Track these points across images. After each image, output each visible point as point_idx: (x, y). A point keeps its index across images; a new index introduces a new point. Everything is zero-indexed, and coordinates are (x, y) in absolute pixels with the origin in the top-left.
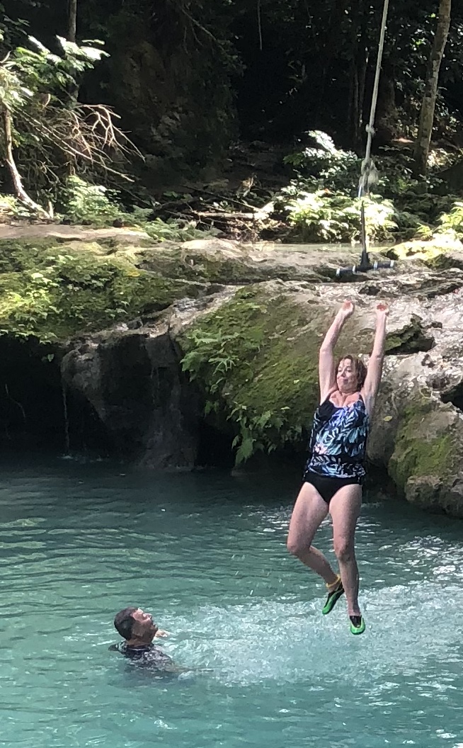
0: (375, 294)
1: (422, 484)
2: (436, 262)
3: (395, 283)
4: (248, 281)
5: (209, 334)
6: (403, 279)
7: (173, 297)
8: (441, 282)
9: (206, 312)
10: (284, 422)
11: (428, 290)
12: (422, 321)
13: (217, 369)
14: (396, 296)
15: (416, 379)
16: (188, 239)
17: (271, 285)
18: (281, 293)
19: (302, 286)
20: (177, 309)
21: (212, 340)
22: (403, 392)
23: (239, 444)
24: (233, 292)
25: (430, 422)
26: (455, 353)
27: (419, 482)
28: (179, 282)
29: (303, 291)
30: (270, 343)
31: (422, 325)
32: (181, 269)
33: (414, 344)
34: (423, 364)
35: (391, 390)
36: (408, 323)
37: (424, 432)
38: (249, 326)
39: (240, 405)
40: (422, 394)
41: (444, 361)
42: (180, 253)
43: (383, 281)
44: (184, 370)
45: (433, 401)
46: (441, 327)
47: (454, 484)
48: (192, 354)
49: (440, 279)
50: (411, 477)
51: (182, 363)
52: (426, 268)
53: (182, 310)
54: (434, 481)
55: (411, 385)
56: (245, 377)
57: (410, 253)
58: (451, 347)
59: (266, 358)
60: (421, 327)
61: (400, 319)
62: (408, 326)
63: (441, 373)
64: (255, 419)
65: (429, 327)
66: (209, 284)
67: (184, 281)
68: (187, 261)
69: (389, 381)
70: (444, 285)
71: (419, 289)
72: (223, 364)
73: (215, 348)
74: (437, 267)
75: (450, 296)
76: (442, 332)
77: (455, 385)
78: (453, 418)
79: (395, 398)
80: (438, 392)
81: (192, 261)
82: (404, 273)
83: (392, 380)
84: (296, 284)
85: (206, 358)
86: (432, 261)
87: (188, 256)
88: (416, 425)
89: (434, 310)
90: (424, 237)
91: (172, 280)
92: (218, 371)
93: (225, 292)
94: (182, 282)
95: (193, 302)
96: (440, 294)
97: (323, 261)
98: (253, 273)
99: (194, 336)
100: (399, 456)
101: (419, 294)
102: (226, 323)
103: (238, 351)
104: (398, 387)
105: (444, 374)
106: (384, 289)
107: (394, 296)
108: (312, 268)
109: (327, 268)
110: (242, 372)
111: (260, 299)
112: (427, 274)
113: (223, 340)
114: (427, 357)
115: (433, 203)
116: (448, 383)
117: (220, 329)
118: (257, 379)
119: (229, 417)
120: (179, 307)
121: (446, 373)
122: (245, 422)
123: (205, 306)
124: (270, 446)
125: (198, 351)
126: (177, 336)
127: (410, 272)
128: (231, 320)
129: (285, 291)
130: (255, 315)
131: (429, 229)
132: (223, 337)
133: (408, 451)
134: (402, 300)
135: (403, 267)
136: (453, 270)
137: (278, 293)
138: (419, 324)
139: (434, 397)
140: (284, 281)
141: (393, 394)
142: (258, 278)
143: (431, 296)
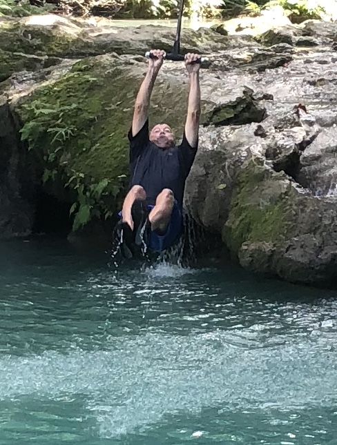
0: (208, 68)
1: (256, 249)
2: (265, 38)
3: (226, 57)
4: (83, 54)
5: (48, 105)
6: (234, 54)
7: (11, 70)
8: (271, 56)
9: (44, 84)
10: (121, 189)
11: (258, 64)
12: (254, 94)
13: (55, 138)
14: (228, 70)
15: (249, 148)
16: (25, 15)
17: (106, 58)
18: (116, 66)
19: (137, 59)
20: (15, 81)
21: (51, 111)
22: (237, 161)
23: (77, 210)
24: (70, 65)
25: (263, 190)
26: (286, 124)
27: (253, 247)
28: (17, 56)
29: (137, 64)
30: (106, 114)
31: (254, 97)
32: (19, 43)
33: (247, 115)
34: (256, 134)
35: (226, 159)
36: (240, 95)
37: (258, 200)
38: (86, 98)
39: (78, 173)
40: (255, 163)
41: (276, 131)
42: (19, 27)
43: (215, 55)
44: (22, 139)
45: (266, 170)
46: (272, 99)
47: (287, 250)
48: (31, 124)
49: (270, 53)
50: (245, 243)
51: (21, 133)
52: (256, 43)
53: (21, 82)
54: (268, 246)
55: (245, 154)
56: (83, 146)
57: (239, 29)
58: (282, 117)
59: (103, 128)
60: (254, 99)
61: (234, 91)
62: (240, 98)
63: (274, 143)
64: (92, 187)
65: (260, 99)
66: (47, 57)
67: (22, 54)
68: (25, 35)
69: (223, 151)
70: (274, 60)
71: (250, 62)
72: (61, 134)
73: (53, 119)
74: (266, 42)
75: (280, 70)
76: (273, 104)
77: (287, 155)
78: (285, 186)
79: (229, 167)
80: (270, 161)
81: (29, 35)
82: (234, 47)
83: (225, 150)
84: (130, 58)
85: (44, 128)
86: (261, 37)
87: (26, 31)
88: (250, 193)
89: (264, 83)
90: (253, 14)
91: (10, 53)
92: (56, 141)
93: (62, 65)
94: (20, 55)
95: (31, 75)
96: (270, 68)
97: (156, 36)
98: (89, 47)
99: (33, 107)
100: (233, 222)
101: (250, 67)
102: (64, 95)
103: (75, 122)
104: (232, 156)
105: (276, 144)
106: (216, 63)
107: (225, 69)
108: (145, 42)
109: (160, 42)
110: (80, 142)
111: (98, 71)
112: (257, 49)
113: (61, 111)
114: (260, 127)
116: (280, 153)
117: (59, 100)
118: (94, 148)
119: (66, 185)
120: (17, 79)
121: (278, 143)
122: (83, 190)
123: (43, 79)
124: (107, 212)
125: (36, 122)
126: (15, 107)
127: (240, 47)
128: (69, 92)
129: (121, 64)
130: (92, 87)
131: (257, 6)
132: (62, 108)
133: (241, 218)
134: (232, 74)
135: (233, 42)
136: (281, 45)
137: (113, 66)
138: (251, 96)
139: (266, 166)
140: (120, 54)
141: (227, 163)
142: (93, 52)
143: (261, 70)
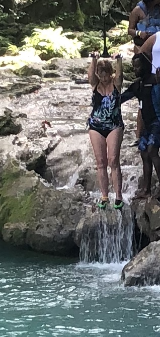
1: (14, 228)
2: (22, 71)
11: (16, 91)
12: (12, 113)
33: (7, 129)
36: (2, 114)
37: (16, 192)
40: (13, 165)
41: (28, 141)
45: (21, 170)
46: (26, 117)
47: (37, 228)
49: (24, 83)
50: (7, 224)
52: (15, 75)
54: (23, 226)
55: (6, 158)
57: (3, 65)
60: (12, 117)
65: (17, 117)
70: (27, 88)
71: (10, 90)
74: (22, 75)
77: (37, 158)
78: (35, 182)
80: (24, 163)
86: (19, 71)
88: (10, 187)
90: (13, 53)
96: (24, 94)
101: (10, 94)
105: (28, 150)
112: (15, 80)
114: (16, 138)
115: (19, 29)
116: (32, 157)
127: (3, 78)
131: (16, 48)
136: (34, 76)
138: (10, 115)
139: (22, 167)
143: (19, 95)
